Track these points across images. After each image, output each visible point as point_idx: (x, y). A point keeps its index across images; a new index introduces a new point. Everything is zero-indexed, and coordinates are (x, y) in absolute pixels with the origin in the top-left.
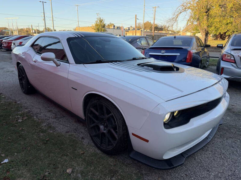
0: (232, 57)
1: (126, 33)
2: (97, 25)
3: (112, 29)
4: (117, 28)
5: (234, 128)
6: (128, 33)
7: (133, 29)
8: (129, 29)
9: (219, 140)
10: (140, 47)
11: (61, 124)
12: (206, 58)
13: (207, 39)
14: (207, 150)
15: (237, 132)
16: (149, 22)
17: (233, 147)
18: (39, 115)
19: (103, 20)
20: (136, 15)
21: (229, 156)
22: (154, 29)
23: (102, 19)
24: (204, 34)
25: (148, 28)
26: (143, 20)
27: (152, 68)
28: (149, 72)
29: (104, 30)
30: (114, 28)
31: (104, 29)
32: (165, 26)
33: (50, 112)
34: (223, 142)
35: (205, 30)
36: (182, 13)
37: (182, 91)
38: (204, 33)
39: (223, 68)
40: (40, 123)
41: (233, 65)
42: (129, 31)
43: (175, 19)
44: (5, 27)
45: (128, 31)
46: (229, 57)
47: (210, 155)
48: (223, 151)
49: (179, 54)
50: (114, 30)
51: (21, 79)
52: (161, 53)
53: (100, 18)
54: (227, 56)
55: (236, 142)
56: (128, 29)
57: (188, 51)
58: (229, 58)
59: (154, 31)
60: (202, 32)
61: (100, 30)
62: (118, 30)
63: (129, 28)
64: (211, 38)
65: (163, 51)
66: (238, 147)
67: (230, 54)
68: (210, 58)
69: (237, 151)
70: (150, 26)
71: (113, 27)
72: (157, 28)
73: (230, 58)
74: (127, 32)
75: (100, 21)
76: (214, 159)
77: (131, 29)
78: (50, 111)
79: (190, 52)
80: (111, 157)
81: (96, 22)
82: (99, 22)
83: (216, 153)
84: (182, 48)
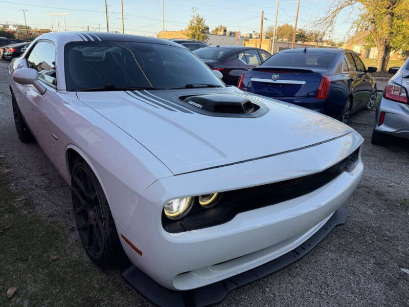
0: (403, 92)
1: (243, 43)
2: (191, 28)
3: (220, 35)
4: (231, 34)
5: (374, 232)
6: (248, 42)
7: (257, 36)
8: (251, 37)
9: (331, 256)
10: (245, 67)
11: (50, 200)
12: (369, 92)
13: (386, 58)
14: (298, 275)
15: (377, 243)
16: (289, 25)
17: (354, 274)
18: (22, 181)
19: (202, 19)
20: (263, 12)
21: (337, 292)
22: (296, 38)
23: (201, 17)
24: (382, 49)
25: (286, 36)
26: (275, 20)
27: (200, 106)
28: (189, 112)
29: (203, 36)
30: (225, 35)
31: (203, 34)
32: (317, 33)
33: (44, 176)
34: (337, 260)
35: (384, 40)
36: (345, 8)
37: (224, 156)
38: (383, 47)
39: (384, 113)
40: (15, 195)
41: (403, 109)
42: (250, 39)
43: (330, 20)
44: (49, 29)
45: (248, 41)
46: (397, 91)
47: (299, 286)
48: (330, 280)
49: (303, 83)
50: (225, 37)
51: (16, 116)
52: (271, 79)
53: (199, 16)
54: (394, 91)
55: (364, 262)
56: (249, 36)
57: (322, 77)
58: (396, 93)
59: (296, 41)
60: (379, 45)
61: (197, 37)
62: (231, 38)
63: (251, 34)
64: (400, 56)
65: (275, 76)
66: (364, 274)
67: (401, 85)
68: (378, 93)
69: (358, 283)
70: (289, 33)
71: (222, 33)
72: (301, 37)
73: (400, 94)
74: (246, 42)
75: (197, 21)
76: (302, 297)
77: (254, 37)
78: (45, 174)
79: (325, 79)
80: (103, 272)
81: (191, 22)
82: (195, 22)
83: (314, 281)
84: (311, 72)
